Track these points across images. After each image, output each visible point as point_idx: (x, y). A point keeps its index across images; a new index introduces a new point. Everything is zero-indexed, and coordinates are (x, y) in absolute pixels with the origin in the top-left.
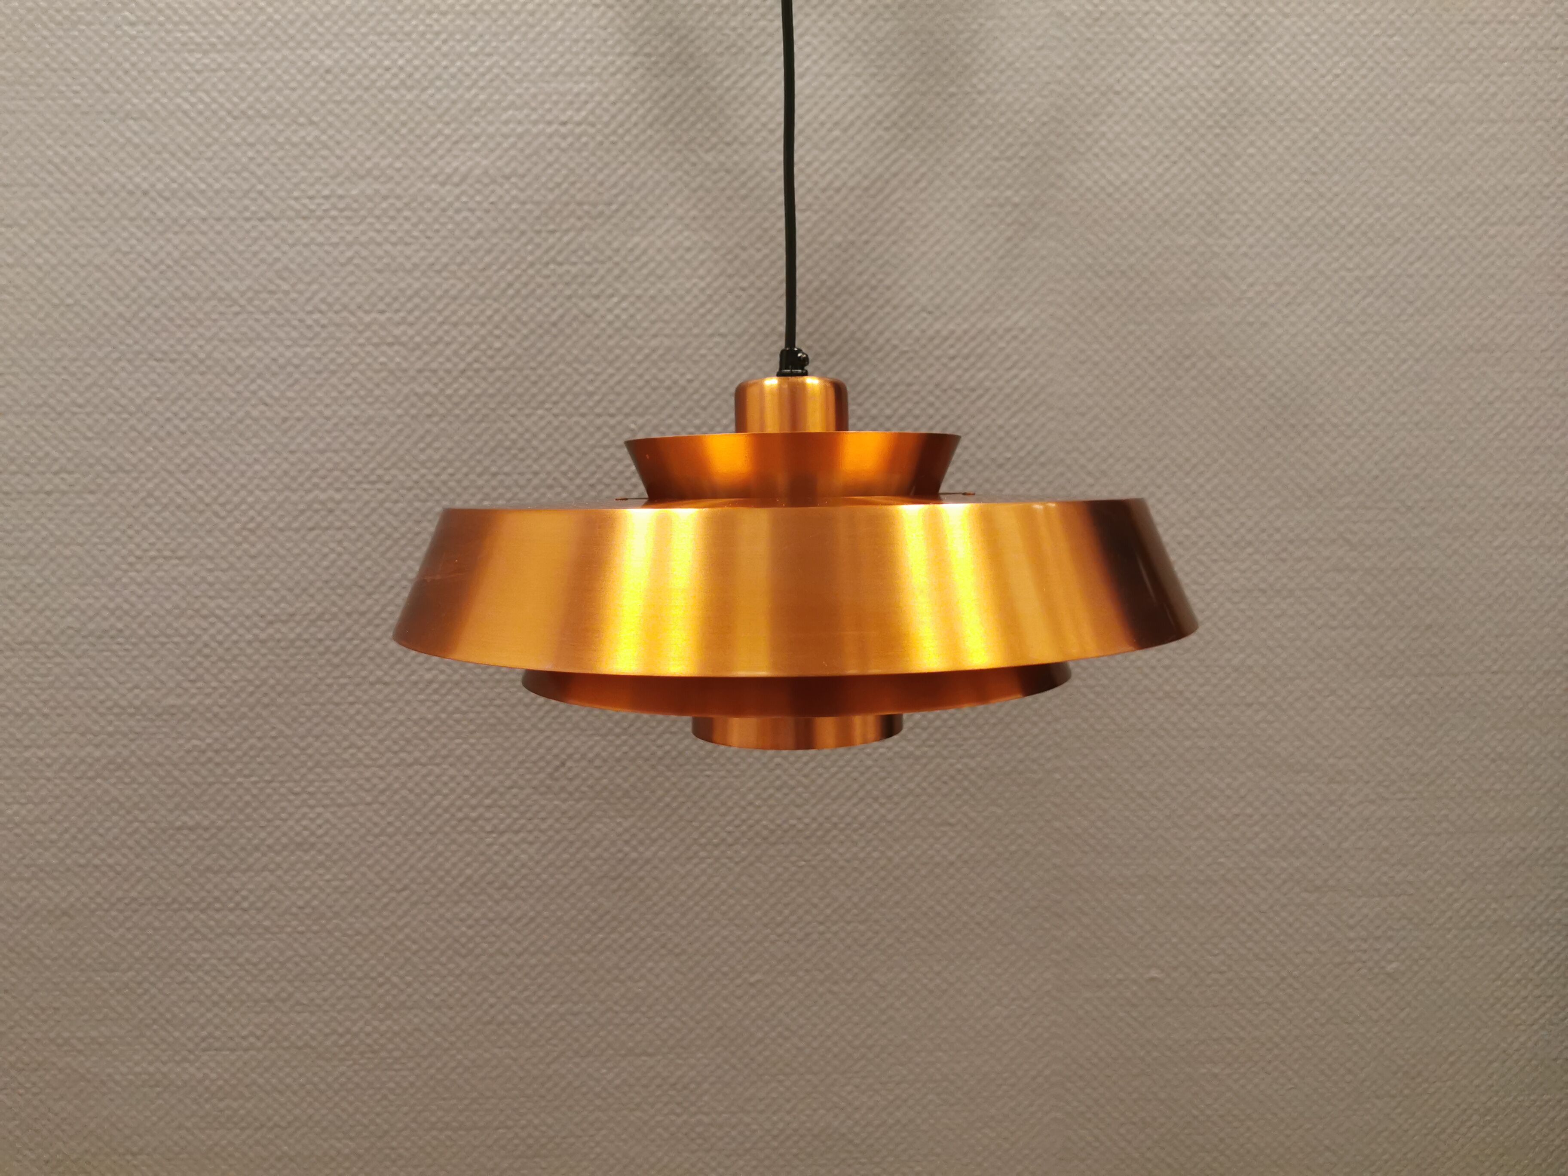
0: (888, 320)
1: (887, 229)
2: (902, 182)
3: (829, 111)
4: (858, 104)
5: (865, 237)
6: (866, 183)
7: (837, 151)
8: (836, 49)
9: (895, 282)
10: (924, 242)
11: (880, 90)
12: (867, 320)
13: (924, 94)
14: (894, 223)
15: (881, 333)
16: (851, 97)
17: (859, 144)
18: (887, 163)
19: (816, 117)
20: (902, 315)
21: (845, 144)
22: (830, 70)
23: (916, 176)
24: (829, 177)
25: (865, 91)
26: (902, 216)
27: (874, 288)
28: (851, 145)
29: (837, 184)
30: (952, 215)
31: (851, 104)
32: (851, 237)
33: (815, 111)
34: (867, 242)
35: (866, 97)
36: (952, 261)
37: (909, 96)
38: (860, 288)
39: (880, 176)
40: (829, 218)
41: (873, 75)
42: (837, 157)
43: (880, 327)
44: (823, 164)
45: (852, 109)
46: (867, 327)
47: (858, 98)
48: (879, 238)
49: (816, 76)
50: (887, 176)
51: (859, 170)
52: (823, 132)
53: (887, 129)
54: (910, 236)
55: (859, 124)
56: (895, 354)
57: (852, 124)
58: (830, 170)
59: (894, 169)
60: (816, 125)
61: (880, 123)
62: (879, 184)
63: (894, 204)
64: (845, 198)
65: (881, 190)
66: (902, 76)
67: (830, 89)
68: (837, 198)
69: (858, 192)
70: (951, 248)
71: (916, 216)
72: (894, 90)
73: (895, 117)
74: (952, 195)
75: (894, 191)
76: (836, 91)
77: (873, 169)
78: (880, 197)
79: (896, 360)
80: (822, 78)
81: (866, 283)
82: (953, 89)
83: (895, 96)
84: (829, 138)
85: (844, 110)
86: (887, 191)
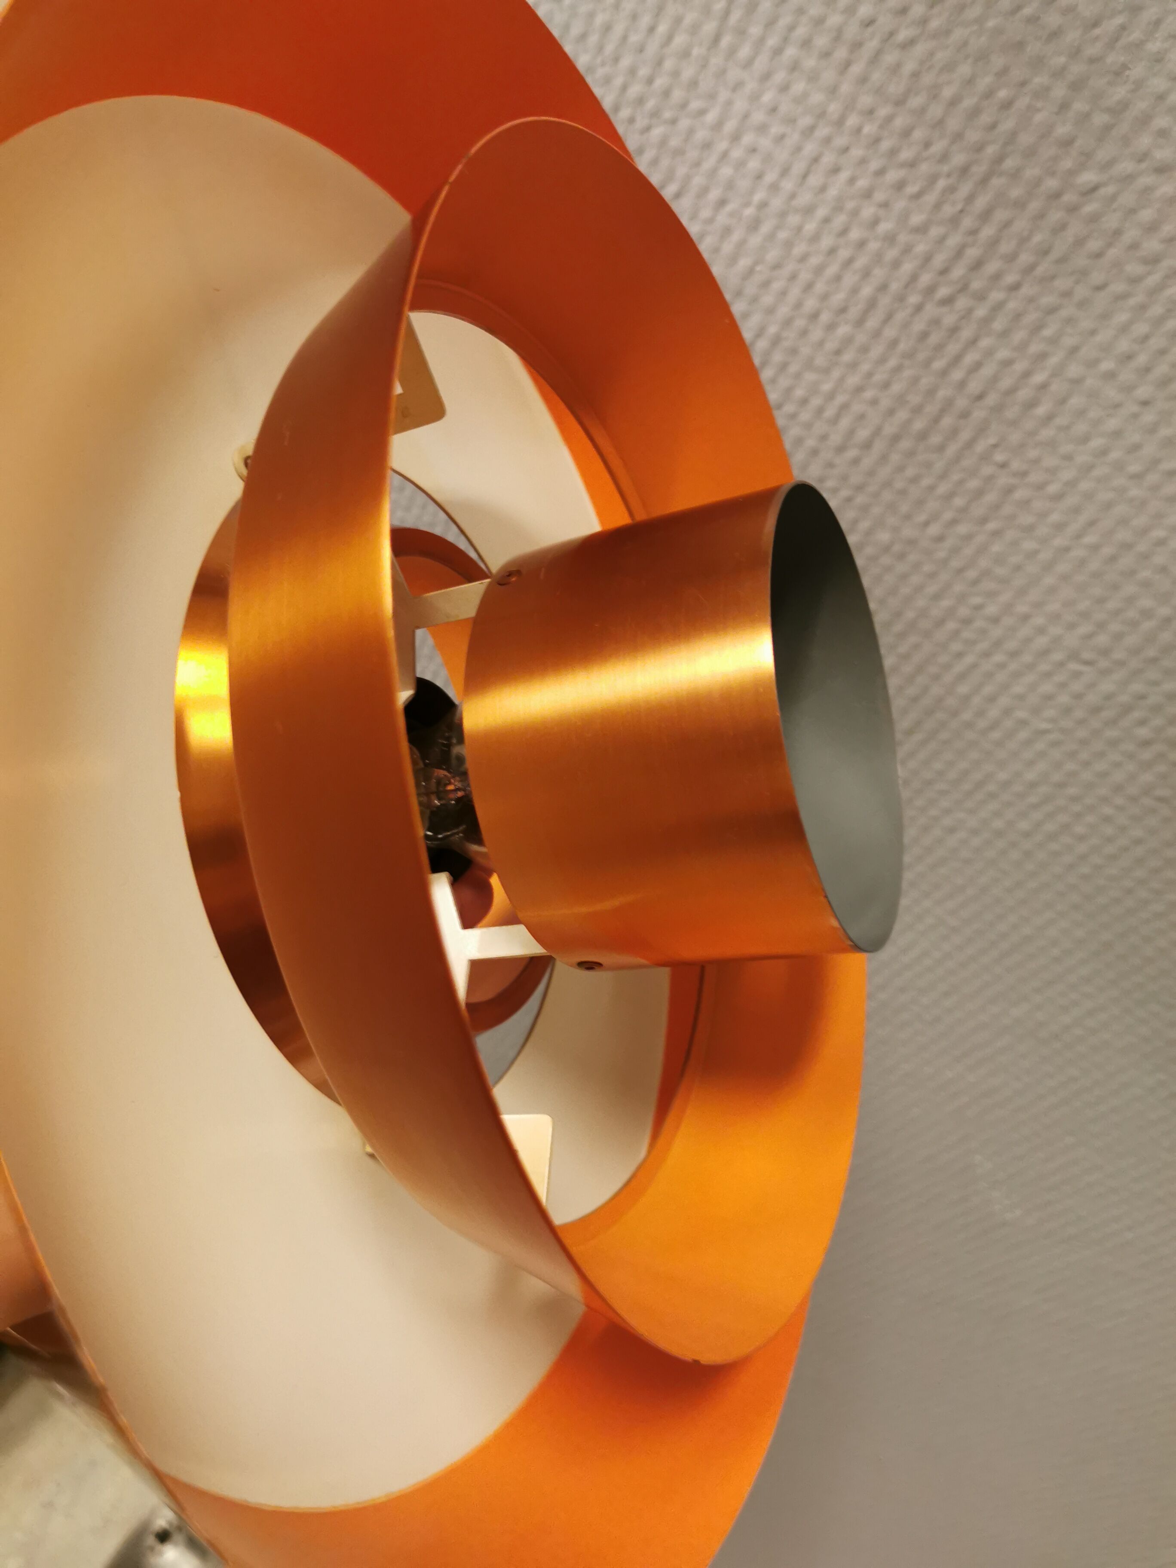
0: (1001, 677)
1: (978, 510)
2: (999, 408)
3: (820, 287)
4: (878, 258)
5: (934, 530)
6: (919, 425)
7: (853, 366)
8: (810, 148)
9: (1008, 608)
10: (1059, 527)
11: (916, 219)
12: (962, 677)
13: (1020, 205)
14: (990, 498)
15: (992, 699)
16: (861, 244)
17: (894, 343)
18: (957, 375)
19: (798, 305)
20: (1031, 667)
21: (864, 350)
22: (805, 198)
23: (1024, 394)
24: (845, 423)
25: (885, 227)
26: (1003, 480)
27: (967, 622)
28: (877, 351)
29: (863, 434)
30: (1119, 466)
31: (861, 262)
32: (908, 532)
33: (795, 292)
34: (940, 539)
35: (890, 239)
36: (1126, 561)
37: (986, 216)
38: (940, 623)
39: (949, 404)
40: (860, 499)
41: (900, 186)
42: (853, 380)
43: (988, 689)
44: (831, 396)
45: (866, 274)
46: (963, 689)
47: (873, 246)
48: (962, 529)
49: (783, 215)
50: (961, 403)
51: (901, 399)
52: (816, 334)
53: (948, 301)
54: (1027, 519)
55: (885, 301)
56: (1023, 735)
57: (872, 304)
58: (845, 407)
59: (974, 386)
60: (800, 323)
61: (930, 290)
62: (947, 421)
63: (985, 457)
64: (884, 458)
65: (954, 432)
66: (964, 171)
67: (815, 238)
68: (867, 462)
69: (905, 444)
70: (1123, 535)
71: (1035, 477)
72: (948, 210)
73: (958, 272)
74: (1112, 424)
75: (982, 430)
76: (827, 242)
77: (931, 392)
78: (952, 449)
79: (1029, 742)
80: (794, 220)
81: (951, 612)
82: (1088, 177)
83: (954, 221)
84: (831, 345)
85: (849, 279)
86: (965, 435)
